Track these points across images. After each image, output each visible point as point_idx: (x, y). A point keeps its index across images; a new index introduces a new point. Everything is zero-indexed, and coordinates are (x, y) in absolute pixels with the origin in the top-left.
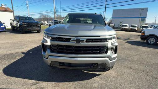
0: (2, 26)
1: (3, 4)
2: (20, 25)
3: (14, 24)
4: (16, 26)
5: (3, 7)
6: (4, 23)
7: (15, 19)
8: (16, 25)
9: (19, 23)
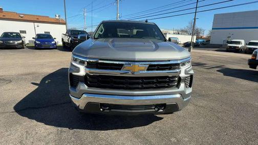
0: (52, 42)
1: (57, 15)
2: (71, 41)
3: (66, 39)
4: (67, 43)
5: (57, 19)
6: (55, 39)
7: (67, 33)
8: (67, 41)
9: (70, 39)
